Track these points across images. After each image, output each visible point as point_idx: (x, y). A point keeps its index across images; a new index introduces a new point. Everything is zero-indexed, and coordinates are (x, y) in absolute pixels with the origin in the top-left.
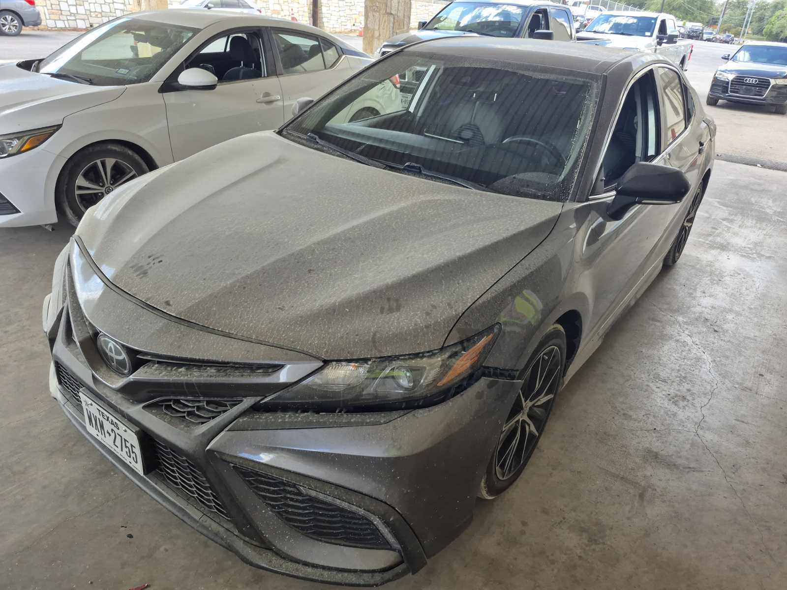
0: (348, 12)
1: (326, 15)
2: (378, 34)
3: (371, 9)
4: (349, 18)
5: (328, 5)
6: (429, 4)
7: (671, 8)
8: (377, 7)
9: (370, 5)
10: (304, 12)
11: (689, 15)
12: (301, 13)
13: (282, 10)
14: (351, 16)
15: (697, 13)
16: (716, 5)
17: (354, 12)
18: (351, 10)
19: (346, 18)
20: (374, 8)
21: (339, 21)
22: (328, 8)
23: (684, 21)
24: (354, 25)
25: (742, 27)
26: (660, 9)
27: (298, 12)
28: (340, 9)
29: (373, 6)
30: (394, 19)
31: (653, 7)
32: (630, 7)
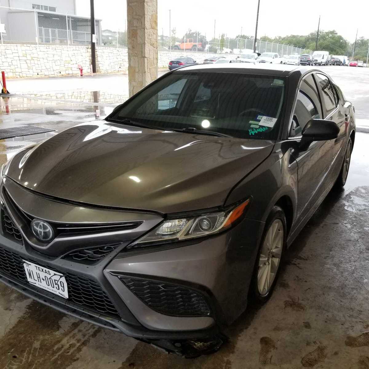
0: (116, 60)
1: (101, 62)
2: (138, 70)
3: (133, 55)
4: (116, 64)
5: (102, 56)
6: (169, 52)
7: (322, 48)
8: (136, 53)
9: (132, 52)
10: (86, 61)
11: (334, 52)
12: (84, 62)
13: (71, 61)
14: (118, 62)
15: (338, 50)
16: (349, 44)
17: (119, 59)
18: (117, 58)
19: (115, 64)
20: (134, 54)
21: (110, 65)
22: (102, 58)
23: (331, 55)
24: (120, 68)
25: (367, 57)
26: (315, 49)
27: (82, 62)
28: (110, 58)
29: (134, 53)
30: (147, 60)
31: (310, 48)
32: (297, 48)
